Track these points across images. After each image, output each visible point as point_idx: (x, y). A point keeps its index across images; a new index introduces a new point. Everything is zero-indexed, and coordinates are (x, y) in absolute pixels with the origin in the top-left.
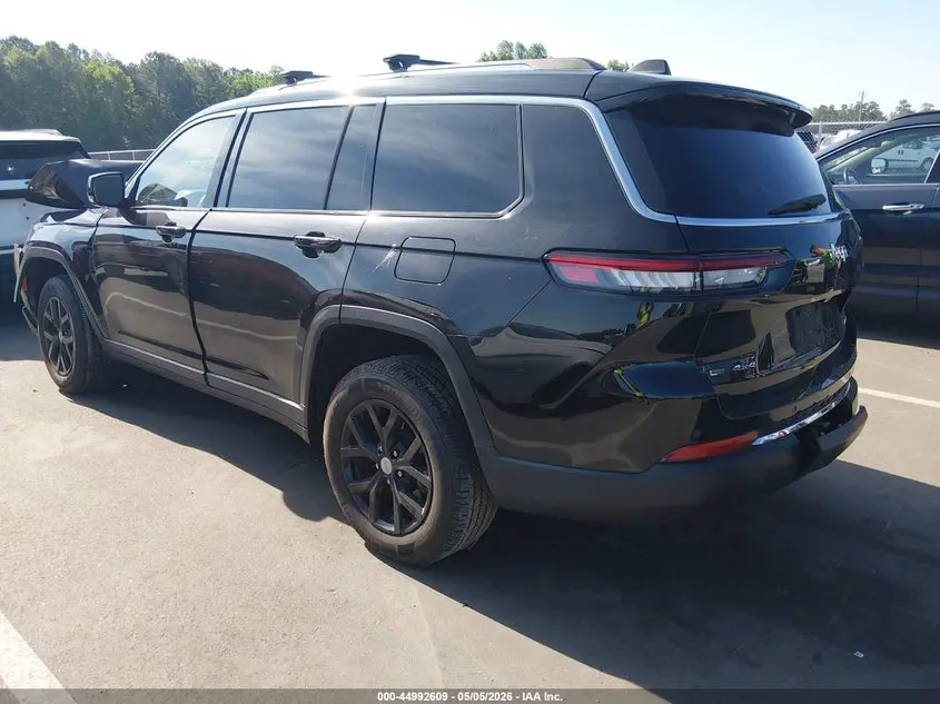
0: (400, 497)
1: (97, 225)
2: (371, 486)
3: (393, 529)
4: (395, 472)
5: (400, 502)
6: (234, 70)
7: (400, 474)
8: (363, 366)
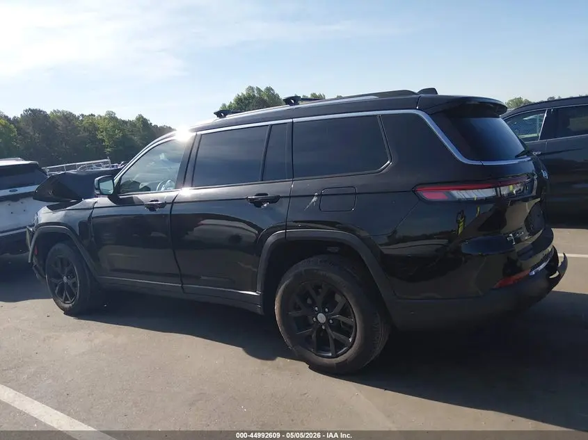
0: (333, 334)
1: (94, 208)
2: (312, 332)
3: (330, 354)
4: (328, 320)
5: (334, 337)
6: (82, 115)
7: (331, 321)
8: (300, 263)
